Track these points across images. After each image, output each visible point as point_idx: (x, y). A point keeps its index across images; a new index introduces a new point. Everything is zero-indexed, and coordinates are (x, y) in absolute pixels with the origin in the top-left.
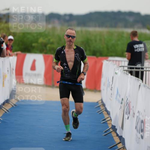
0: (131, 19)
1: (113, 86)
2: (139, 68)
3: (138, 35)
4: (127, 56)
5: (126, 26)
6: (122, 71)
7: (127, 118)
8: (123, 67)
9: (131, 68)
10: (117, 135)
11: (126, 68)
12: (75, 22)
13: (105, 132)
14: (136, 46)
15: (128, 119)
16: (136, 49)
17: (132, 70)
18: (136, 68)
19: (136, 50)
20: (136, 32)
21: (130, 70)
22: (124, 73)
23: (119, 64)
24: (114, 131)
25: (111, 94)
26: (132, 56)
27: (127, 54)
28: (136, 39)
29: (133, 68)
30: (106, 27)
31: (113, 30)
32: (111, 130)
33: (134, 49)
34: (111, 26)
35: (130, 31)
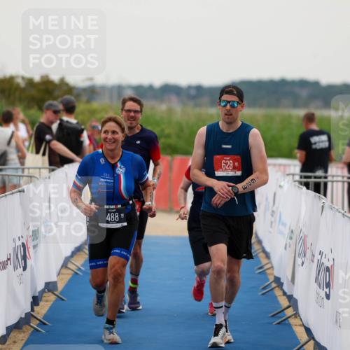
0: (304, 93)
1: (274, 209)
2: (320, 178)
3: (316, 120)
4: (298, 155)
5: (296, 105)
6: (290, 182)
7: (300, 264)
8: (293, 175)
9: (306, 177)
10: (285, 294)
11: (297, 178)
12: (206, 100)
13: (264, 289)
14: (314, 139)
15: (302, 265)
16: (315, 143)
17: (309, 180)
18: (315, 177)
19: (314, 147)
20: (313, 115)
21: (305, 180)
22: (295, 185)
23: (285, 171)
24: (278, 286)
25: (272, 223)
26: (307, 156)
27: (299, 153)
28: (314, 127)
29: (310, 177)
30: (261, 106)
31: (272, 111)
32: (274, 285)
33: (310, 144)
34: (269, 106)
35: (302, 112)
